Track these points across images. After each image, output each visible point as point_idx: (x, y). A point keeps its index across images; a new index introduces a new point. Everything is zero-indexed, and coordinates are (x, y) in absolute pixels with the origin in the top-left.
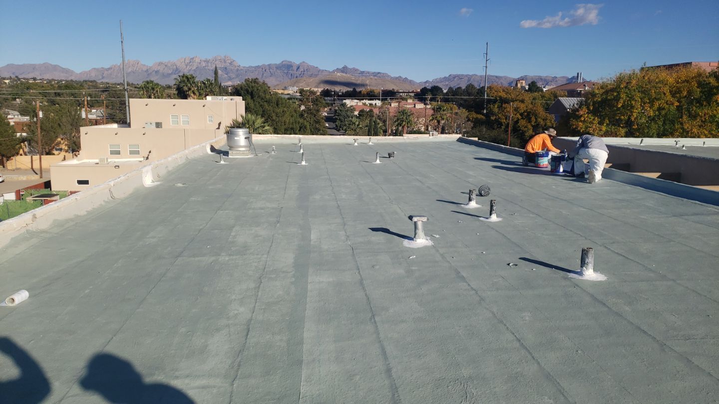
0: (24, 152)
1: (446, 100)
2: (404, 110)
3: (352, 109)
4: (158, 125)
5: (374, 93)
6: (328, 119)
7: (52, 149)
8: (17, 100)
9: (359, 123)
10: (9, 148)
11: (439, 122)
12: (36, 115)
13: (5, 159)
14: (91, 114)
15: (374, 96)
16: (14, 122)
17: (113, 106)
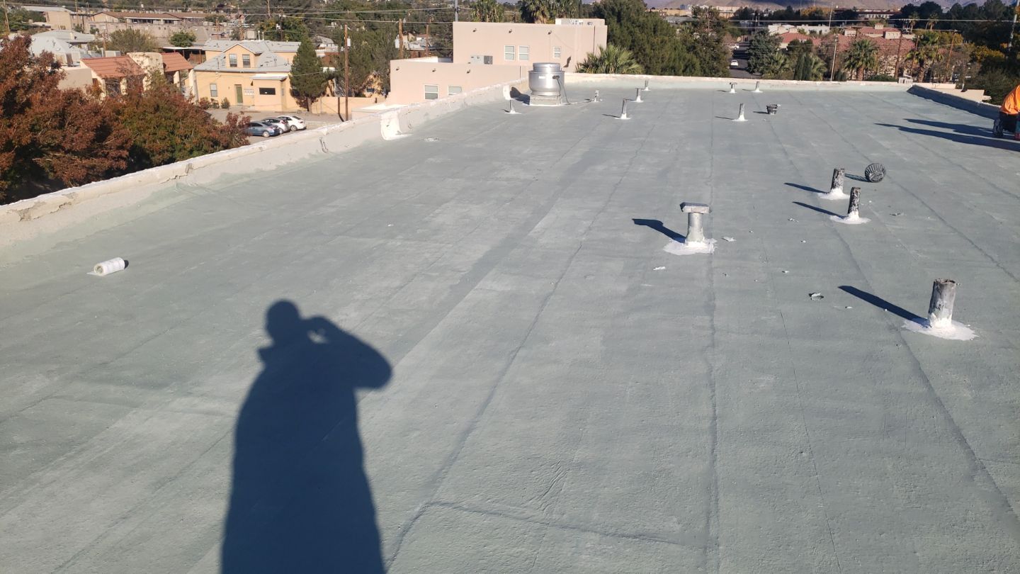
0: (331, 91)
1: (944, 26)
2: (863, 42)
3: (777, 39)
4: (488, 60)
5: (822, 14)
6: (737, 55)
7: (363, 89)
8: (332, 23)
9: (785, 60)
10: (314, 87)
11: (921, 62)
12: (344, 44)
13: (309, 100)
14: (415, 44)
15: (820, 18)
16: (325, 53)
17: (441, 32)
